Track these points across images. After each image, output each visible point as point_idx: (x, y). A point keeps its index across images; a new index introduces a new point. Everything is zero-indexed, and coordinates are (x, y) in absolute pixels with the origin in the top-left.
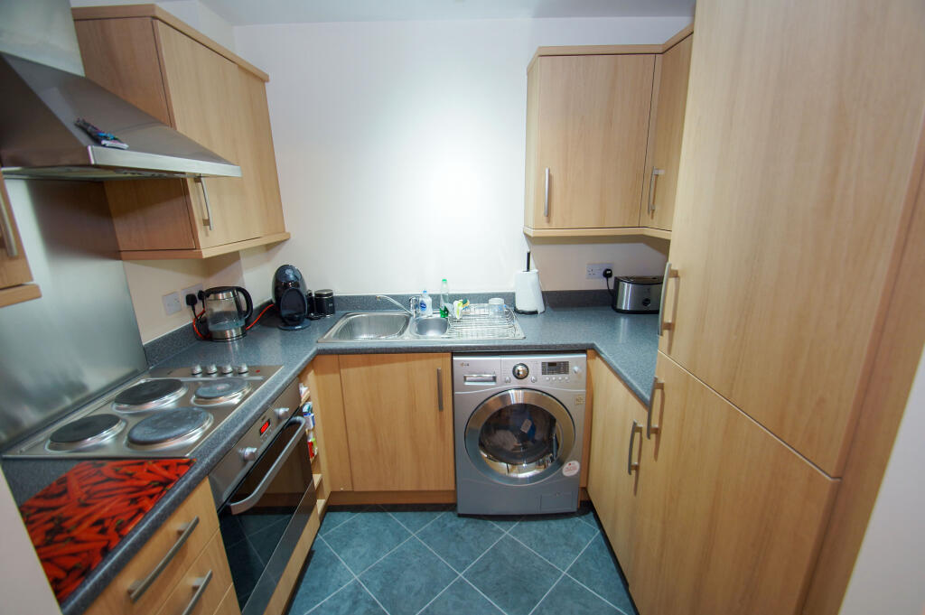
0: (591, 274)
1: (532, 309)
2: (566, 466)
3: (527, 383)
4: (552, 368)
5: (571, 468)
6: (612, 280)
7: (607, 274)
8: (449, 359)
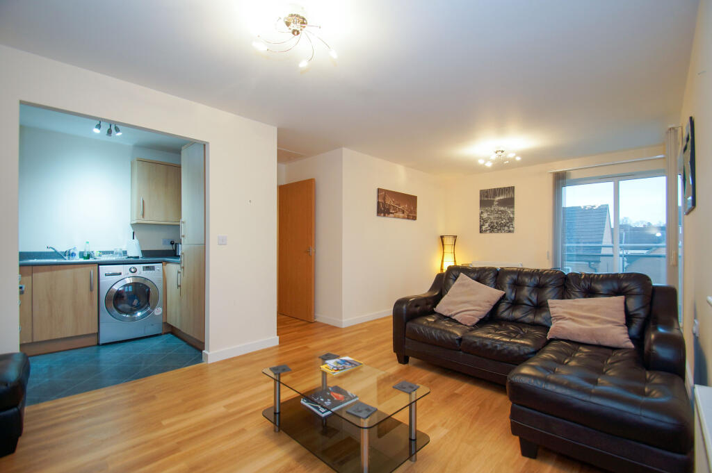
0: (165, 243)
1: (137, 256)
2: (156, 310)
3: (137, 274)
4: (148, 268)
5: (158, 311)
6: (174, 245)
7: (172, 243)
8: (97, 267)
